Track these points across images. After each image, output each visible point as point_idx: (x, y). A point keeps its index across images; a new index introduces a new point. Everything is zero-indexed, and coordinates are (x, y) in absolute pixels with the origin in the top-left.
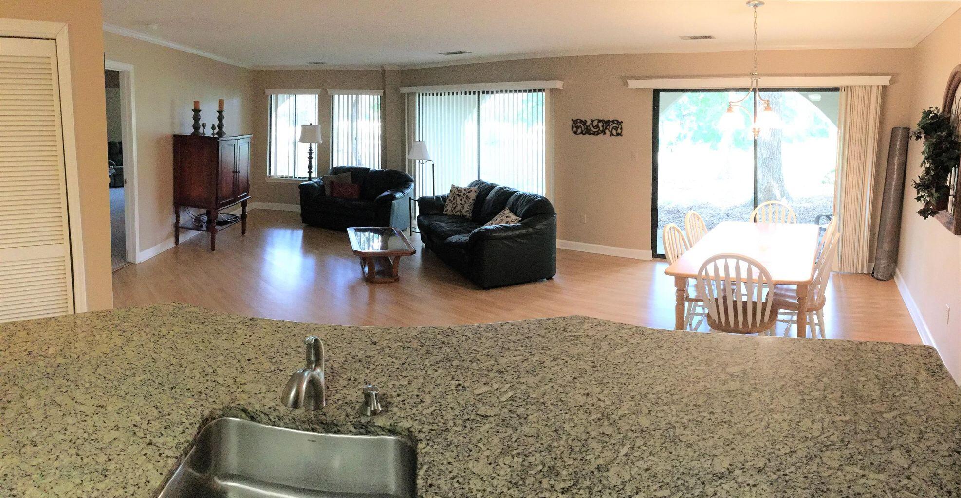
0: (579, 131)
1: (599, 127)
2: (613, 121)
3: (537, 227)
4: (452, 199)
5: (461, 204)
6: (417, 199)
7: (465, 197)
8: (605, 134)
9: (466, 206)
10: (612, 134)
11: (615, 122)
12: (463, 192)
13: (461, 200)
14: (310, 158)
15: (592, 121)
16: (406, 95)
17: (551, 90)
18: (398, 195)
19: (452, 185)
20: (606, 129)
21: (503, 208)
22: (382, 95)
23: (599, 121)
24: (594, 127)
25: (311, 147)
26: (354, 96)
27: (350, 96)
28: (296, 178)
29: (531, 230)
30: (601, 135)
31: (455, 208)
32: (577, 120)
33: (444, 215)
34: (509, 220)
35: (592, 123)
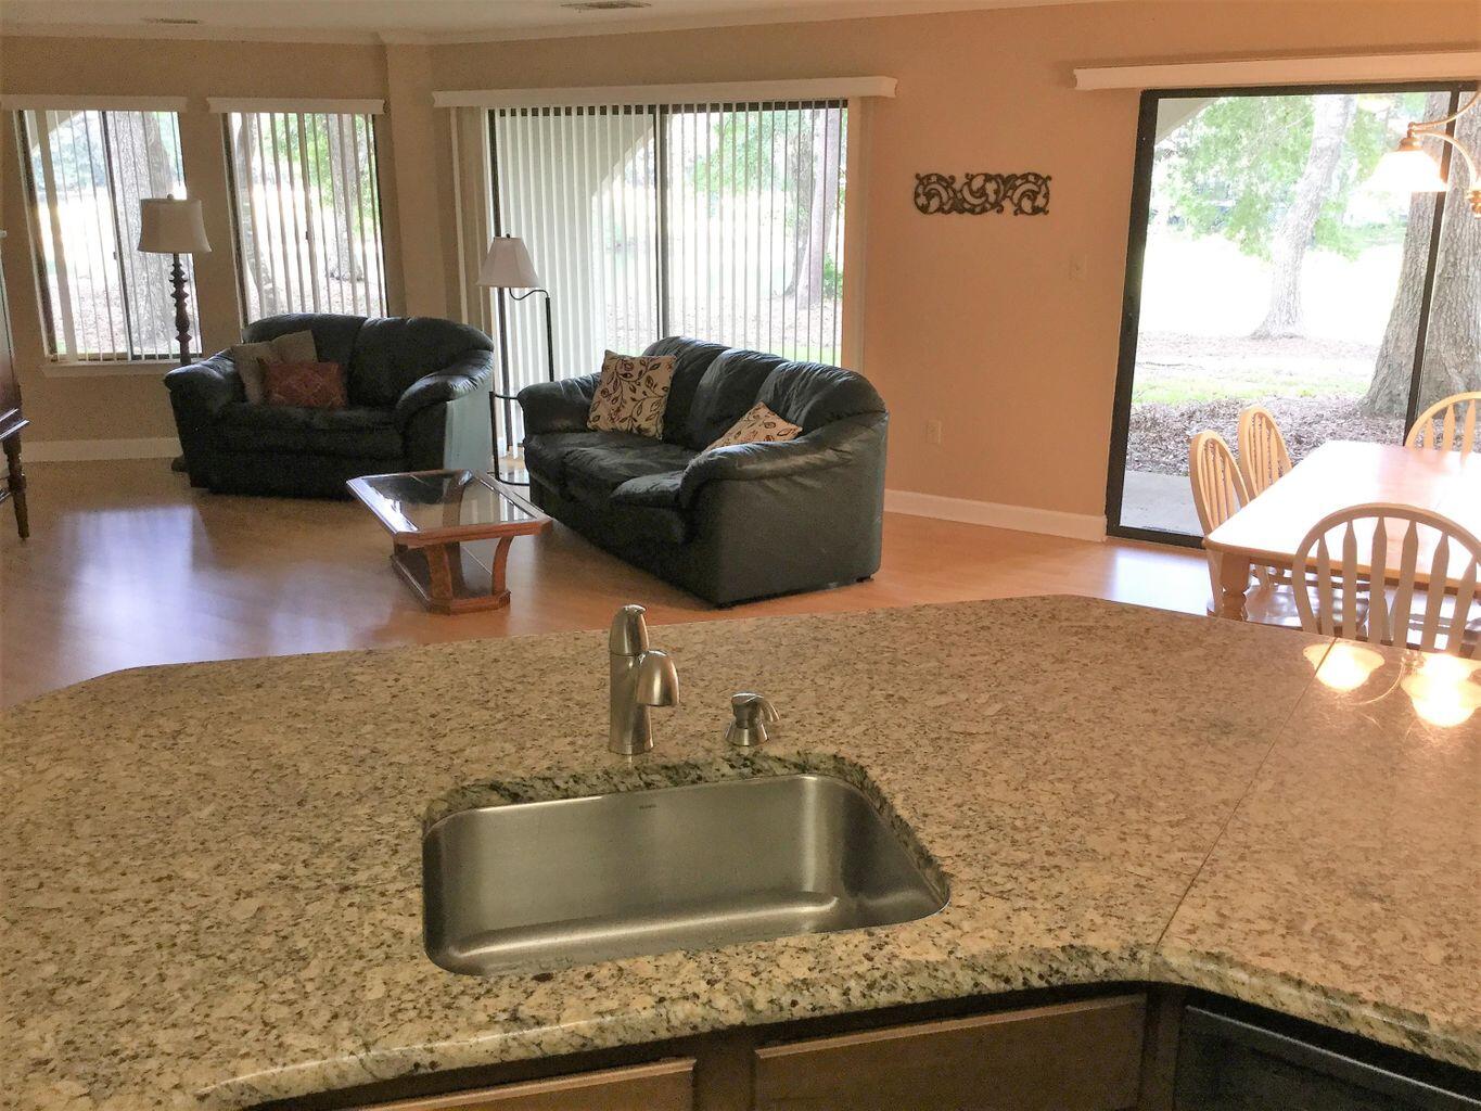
0: (935, 203)
1: (987, 195)
2: (1025, 177)
3: (846, 447)
4: (610, 388)
5: (634, 400)
6: (512, 393)
7: (643, 381)
8: (1001, 210)
9: (647, 405)
10: (1019, 210)
11: (1031, 178)
12: (638, 368)
13: (634, 391)
14: (179, 296)
15: (970, 178)
16: (453, 112)
17: (864, 100)
18: (461, 384)
19: (607, 352)
20: (1005, 197)
21: (749, 404)
22: (379, 111)
23: (988, 178)
24: (972, 193)
25: (177, 265)
26: (293, 117)
27: (279, 117)
28: (139, 357)
29: (829, 455)
30: (992, 214)
31: (618, 410)
32: (928, 177)
33: (590, 430)
34: (773, 432)
35: (969, 184)
